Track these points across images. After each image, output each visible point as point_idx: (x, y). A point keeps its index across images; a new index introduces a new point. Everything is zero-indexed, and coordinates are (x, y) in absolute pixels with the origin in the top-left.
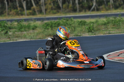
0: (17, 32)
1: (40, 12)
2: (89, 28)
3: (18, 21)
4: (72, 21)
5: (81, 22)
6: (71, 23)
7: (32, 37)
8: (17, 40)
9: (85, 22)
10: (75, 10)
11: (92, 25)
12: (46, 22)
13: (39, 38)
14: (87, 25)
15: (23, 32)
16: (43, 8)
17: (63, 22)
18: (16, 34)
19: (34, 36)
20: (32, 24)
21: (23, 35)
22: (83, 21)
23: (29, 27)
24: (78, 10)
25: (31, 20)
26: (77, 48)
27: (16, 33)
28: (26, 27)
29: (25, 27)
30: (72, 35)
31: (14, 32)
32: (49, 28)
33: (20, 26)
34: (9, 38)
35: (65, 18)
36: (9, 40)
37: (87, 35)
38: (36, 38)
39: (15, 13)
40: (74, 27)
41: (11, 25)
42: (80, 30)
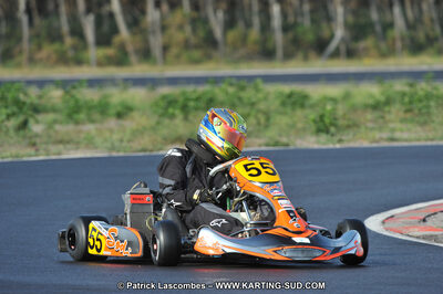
0: (61, 123)
1: (146, 54)
2: (318, 119)
3: (65, 84)
4: (257, 90)
5: (290, 96)
6: (254, 100)
7: (117, 144)
8: (59, 154)
9: (306, 97)
10: (267, 54)
11: (329, 107)
12: (165, 90)
13: (140, 148)
14: (312, 106)
15: (83, 123)
16: (156, 42)
17: (227, 93)
18: (56, 132)
19: (121, 141)
20: (117, 96)
21: (82, 136)
22: (298, 94)
23: (103, 109)
24: (280, 52)
25: (112, 81)
26: (267, 188)
27: (57, 127)
28: (94, 107)
29: (90, 107)
30: (262, 141)
31: (50, 126)
32: (177, 112)
33: (72, 103)
34: (34, 145)
35: (234, 81)
36: (32, 151)
37: (312, 142)
38: (131, 147)
39: (54, 57)
40: (265, 114)
41: (40, 97)
42: (288, 125)
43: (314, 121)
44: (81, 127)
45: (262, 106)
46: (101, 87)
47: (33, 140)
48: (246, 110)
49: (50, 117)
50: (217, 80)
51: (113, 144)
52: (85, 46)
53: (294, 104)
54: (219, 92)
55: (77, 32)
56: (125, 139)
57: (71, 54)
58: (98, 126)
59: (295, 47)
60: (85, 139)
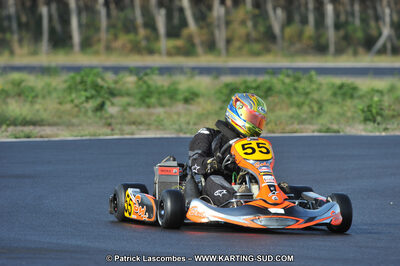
0: (134, 106)
1: (211, 46)
2: (366, 109)
3: (138, 71)
4: (311, 80)
5: (341, 87)
6: (308, 90)
7: (184, 126)
8: (132, 134)
9: (355, 89)
10: (321, 49)
11: (376, 99)
12: (228, 79)
14: (361, 97)
15: (154, 107)
16: (221, 36)
17: (283, 83)
18: (130, 114)
19: (188, 123)
20: (184, 83)
21: (154, 118)
22: (348, 85)
23: (172, 94)
24: (332, 48)
25: (180, 70)
26: (257, 165)
27: (131, 109)
28: (164, 92)
29: (161, 93)
30: (312, 127)
31: (125, 108)
33: (144, 87)
34: (110, 125)
35: (290, 72)
36: (108, 131)
37: (360, 130)
39: (129, 46)
40: (318, 102)
41: (116, 82)
42: (339, 114)
43: (363, 111)
44: (152, 110)
45: (315, 96)
46: (170, 75)
47: (109, 121)
48: (301, 99)
49: (125, 100)
50: (275, 71)
51: (180, 126)
52: (157, 37)
53: (344, 95)
54: (276, 82)
55: (150, 24)
56: (191, 123)
57: (144, 44)
58: (168, 109)
59: (346, 44)
60: (155, 121)
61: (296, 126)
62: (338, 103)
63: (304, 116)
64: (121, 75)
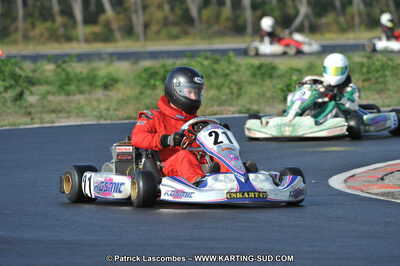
0: (53, 94)
1: (129, 31)
2: (285, 88)
3: (57, 59)
4: (230, 62)
5: (260, 67)
6: (227, 72)
7: (104, 113)
8: (53, 122)
9: (274, 68)
10: (239, 30)
11: (295, 78)
12: (147, 64)
13: (125, 115)
14: (279, 77)
15: (74, 94)
16: (138, 21)
17: (203, 65)
18: (50, 102)
19: (108, 110)
20: (103, 69)
21: (73, 105)
22: (267, 65)
23: (91, 81)
24: (250, 28)
25: (99, 56)
27: (50, 98)
28: (83, 79)
29: (80, 80)
30: (232, 109)
31: (44, 96)
32: (158, 83)
33: (63, 76)
34: (30, 114)
35: (208, 54)
36: (28, 120)
38: (117, 115)
39: (46, 34)
40: (237, 84)
41: (34, 71)
42: (258, 94)
44: (71, 98)
45: (235, 77)
46: (89, 62)
47: (29, 110)
48: (221, 81)
49: (44, 88)
50: (194, 54)
51: (100, 112)
52: (74, 24)
53: (263, 75)
54: (196, 65)
55: (67, 12)
56: (111, 109)
57: (61, 31)
58: (87, 95)
60: (75, 108)
61: (216, 108)
62: (256, 83)
63: (224, 98)
64: (39, 64)
